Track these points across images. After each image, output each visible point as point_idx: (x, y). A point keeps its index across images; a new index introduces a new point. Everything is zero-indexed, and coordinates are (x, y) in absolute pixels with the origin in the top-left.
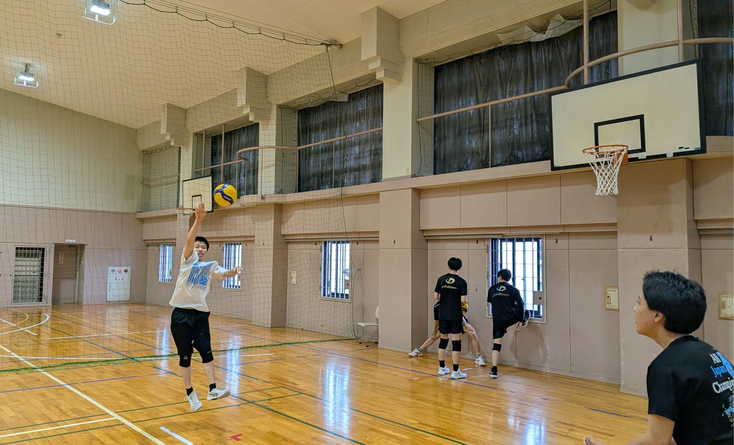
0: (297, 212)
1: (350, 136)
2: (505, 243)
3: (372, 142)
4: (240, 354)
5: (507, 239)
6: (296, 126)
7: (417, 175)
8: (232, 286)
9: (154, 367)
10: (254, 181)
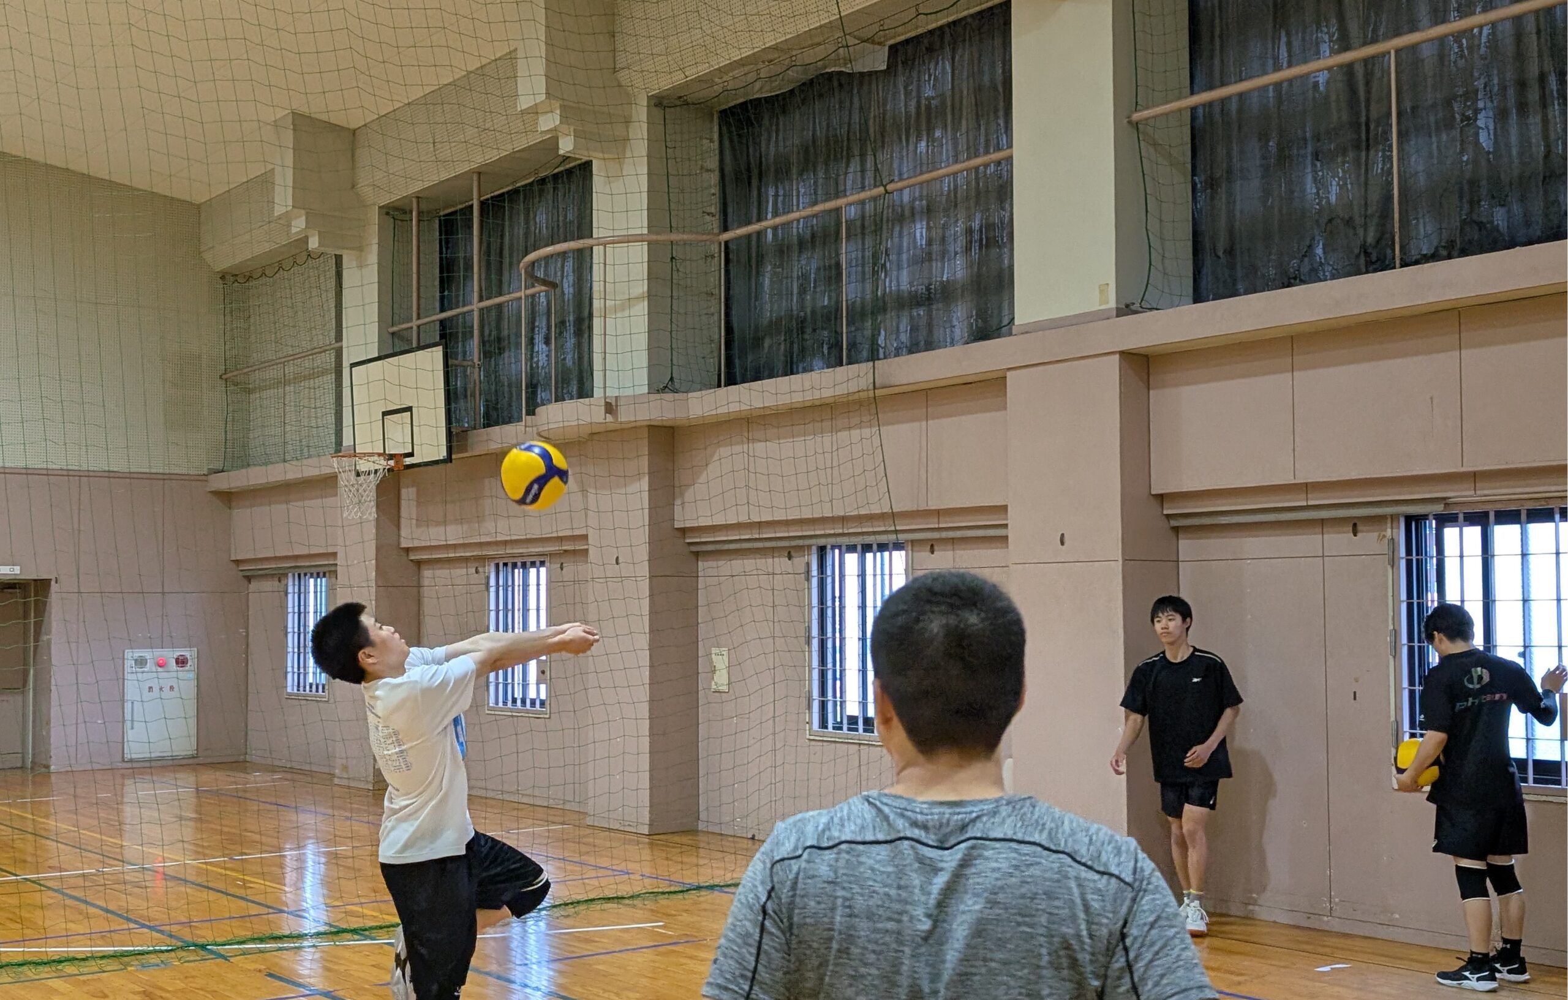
0: (724, 451)
1: (900, 185)
2: (1457, 530)
3: (972, 203)
4: (549, 926)
5: (1461, 517)
6: (713, 163)
7: (1136, 307)
8: (519, 702)
9: (270, 975)
10: (580, 358)
